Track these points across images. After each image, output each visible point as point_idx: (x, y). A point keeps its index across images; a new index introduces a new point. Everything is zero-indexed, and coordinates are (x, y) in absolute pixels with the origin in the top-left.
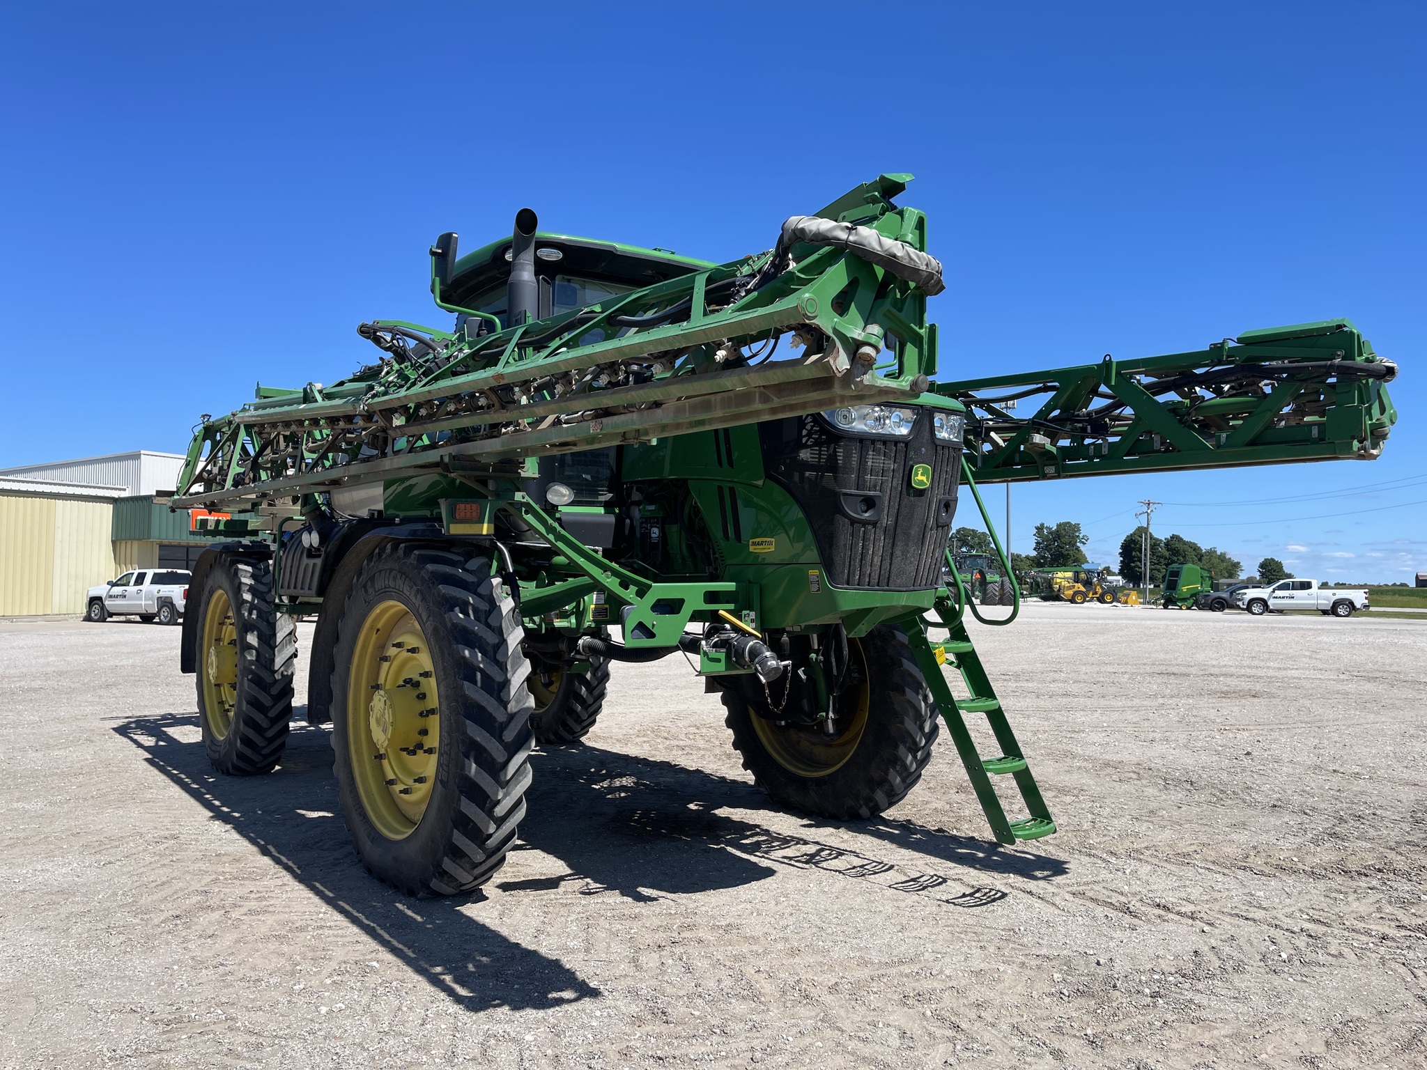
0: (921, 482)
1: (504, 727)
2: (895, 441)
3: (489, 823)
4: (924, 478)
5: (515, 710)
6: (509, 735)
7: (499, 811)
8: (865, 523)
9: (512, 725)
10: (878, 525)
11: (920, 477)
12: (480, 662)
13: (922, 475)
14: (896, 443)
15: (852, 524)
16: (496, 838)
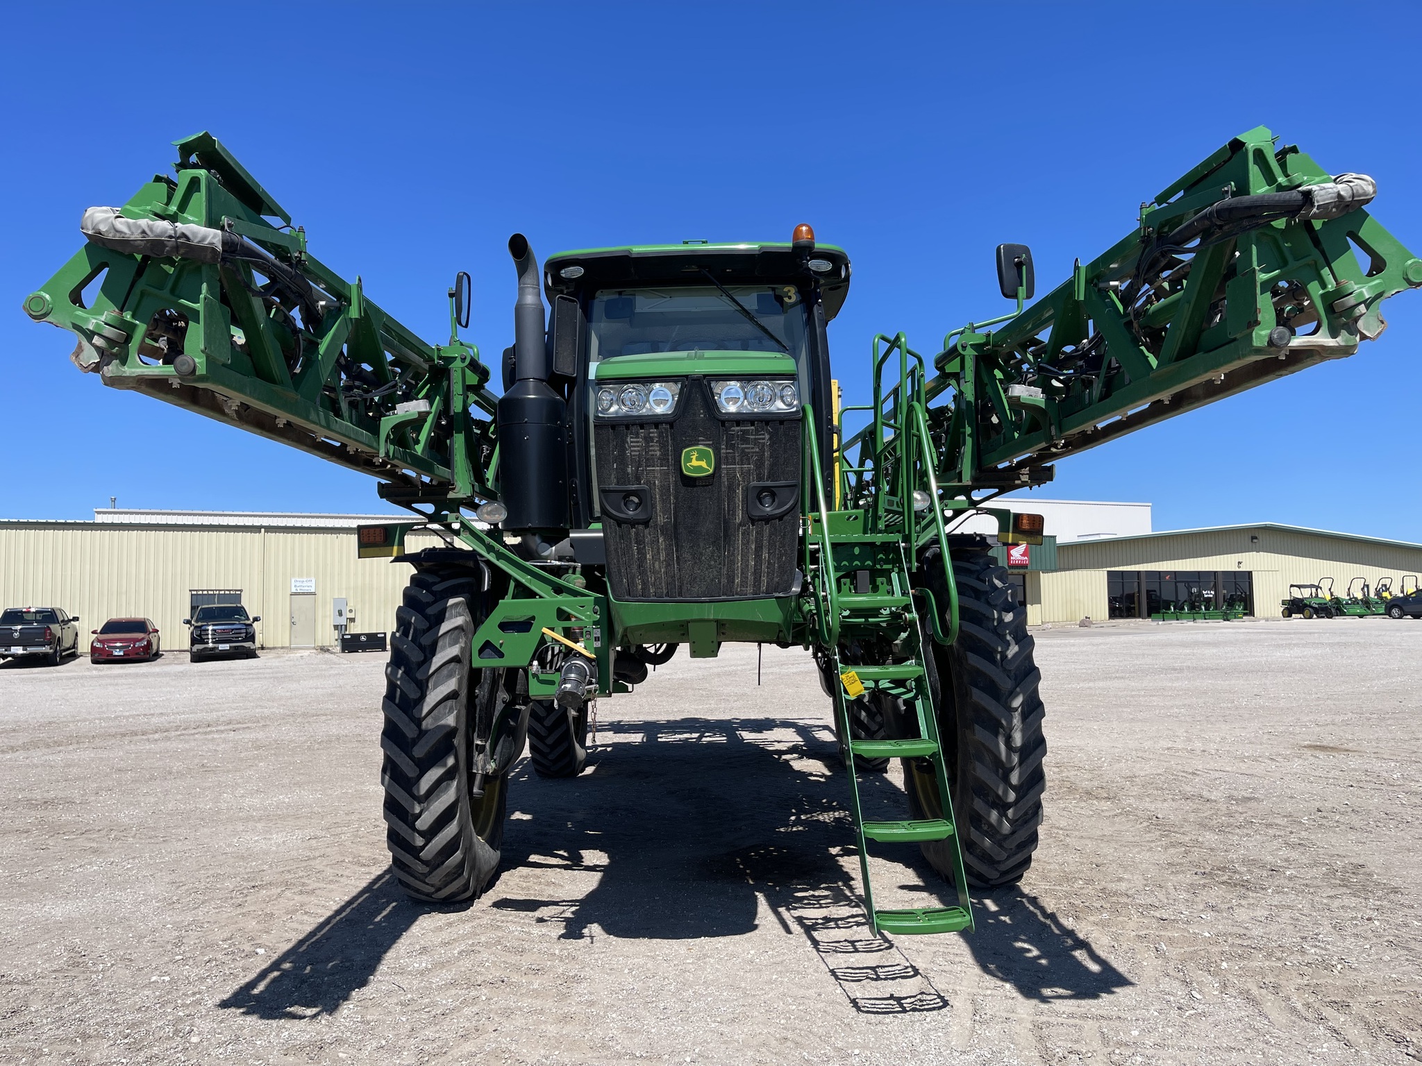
0: (700, 468)
1: (415, 742)
2: (655, 422)
3: (414, 835)
4: (703, 464)
5: (430, 727)
6: (419, 751)
7: (423, 823)
8: (633, 523)
9: (422, 741)
10: (651, 523)
11: (695, 463)
12: (398, 679)
13: (698, 459)
14: (656, 425)
15: (619, 526)
16: (428, 850)
